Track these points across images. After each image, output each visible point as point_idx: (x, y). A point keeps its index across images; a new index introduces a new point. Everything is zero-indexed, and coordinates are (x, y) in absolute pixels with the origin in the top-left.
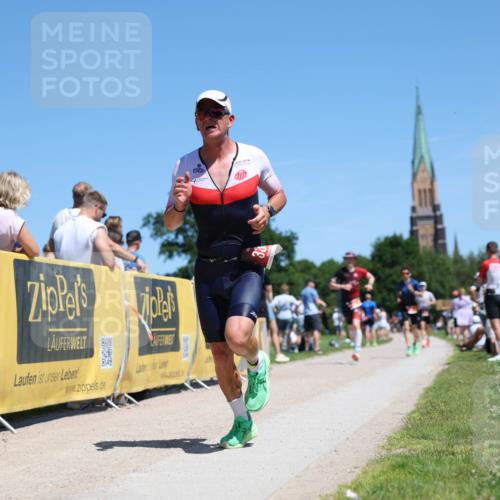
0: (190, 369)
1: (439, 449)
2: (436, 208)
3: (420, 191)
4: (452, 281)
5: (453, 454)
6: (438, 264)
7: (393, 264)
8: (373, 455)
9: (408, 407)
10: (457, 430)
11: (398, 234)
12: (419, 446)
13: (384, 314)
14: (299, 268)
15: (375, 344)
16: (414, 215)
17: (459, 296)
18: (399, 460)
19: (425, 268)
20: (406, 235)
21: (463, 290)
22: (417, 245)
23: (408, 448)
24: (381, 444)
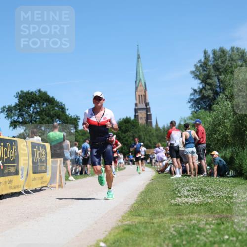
0: (24, 184)
1: (146, 221)
2: (147, 104)
3: (139, 96)
4: (155, 140)
5: (153, 223)
6: (148, 131)
7: (126, 131)
8: (114, 225)
9: (132, 201)
10: (155, 212)
11: (129, 117)
12: (137, 220)
13: (122, 156)
14: (80, 133)
15: (117, 171)
16: (136, 108)
17: (158, 147)
18: (127, 227)
19: (141, 134)
20: (133, 118)
21: (160, 144)
22: (138, 122)
23: (132, 221)
24: (119, 219)
